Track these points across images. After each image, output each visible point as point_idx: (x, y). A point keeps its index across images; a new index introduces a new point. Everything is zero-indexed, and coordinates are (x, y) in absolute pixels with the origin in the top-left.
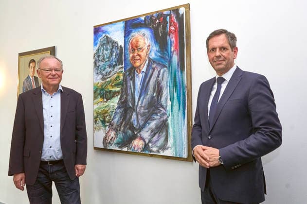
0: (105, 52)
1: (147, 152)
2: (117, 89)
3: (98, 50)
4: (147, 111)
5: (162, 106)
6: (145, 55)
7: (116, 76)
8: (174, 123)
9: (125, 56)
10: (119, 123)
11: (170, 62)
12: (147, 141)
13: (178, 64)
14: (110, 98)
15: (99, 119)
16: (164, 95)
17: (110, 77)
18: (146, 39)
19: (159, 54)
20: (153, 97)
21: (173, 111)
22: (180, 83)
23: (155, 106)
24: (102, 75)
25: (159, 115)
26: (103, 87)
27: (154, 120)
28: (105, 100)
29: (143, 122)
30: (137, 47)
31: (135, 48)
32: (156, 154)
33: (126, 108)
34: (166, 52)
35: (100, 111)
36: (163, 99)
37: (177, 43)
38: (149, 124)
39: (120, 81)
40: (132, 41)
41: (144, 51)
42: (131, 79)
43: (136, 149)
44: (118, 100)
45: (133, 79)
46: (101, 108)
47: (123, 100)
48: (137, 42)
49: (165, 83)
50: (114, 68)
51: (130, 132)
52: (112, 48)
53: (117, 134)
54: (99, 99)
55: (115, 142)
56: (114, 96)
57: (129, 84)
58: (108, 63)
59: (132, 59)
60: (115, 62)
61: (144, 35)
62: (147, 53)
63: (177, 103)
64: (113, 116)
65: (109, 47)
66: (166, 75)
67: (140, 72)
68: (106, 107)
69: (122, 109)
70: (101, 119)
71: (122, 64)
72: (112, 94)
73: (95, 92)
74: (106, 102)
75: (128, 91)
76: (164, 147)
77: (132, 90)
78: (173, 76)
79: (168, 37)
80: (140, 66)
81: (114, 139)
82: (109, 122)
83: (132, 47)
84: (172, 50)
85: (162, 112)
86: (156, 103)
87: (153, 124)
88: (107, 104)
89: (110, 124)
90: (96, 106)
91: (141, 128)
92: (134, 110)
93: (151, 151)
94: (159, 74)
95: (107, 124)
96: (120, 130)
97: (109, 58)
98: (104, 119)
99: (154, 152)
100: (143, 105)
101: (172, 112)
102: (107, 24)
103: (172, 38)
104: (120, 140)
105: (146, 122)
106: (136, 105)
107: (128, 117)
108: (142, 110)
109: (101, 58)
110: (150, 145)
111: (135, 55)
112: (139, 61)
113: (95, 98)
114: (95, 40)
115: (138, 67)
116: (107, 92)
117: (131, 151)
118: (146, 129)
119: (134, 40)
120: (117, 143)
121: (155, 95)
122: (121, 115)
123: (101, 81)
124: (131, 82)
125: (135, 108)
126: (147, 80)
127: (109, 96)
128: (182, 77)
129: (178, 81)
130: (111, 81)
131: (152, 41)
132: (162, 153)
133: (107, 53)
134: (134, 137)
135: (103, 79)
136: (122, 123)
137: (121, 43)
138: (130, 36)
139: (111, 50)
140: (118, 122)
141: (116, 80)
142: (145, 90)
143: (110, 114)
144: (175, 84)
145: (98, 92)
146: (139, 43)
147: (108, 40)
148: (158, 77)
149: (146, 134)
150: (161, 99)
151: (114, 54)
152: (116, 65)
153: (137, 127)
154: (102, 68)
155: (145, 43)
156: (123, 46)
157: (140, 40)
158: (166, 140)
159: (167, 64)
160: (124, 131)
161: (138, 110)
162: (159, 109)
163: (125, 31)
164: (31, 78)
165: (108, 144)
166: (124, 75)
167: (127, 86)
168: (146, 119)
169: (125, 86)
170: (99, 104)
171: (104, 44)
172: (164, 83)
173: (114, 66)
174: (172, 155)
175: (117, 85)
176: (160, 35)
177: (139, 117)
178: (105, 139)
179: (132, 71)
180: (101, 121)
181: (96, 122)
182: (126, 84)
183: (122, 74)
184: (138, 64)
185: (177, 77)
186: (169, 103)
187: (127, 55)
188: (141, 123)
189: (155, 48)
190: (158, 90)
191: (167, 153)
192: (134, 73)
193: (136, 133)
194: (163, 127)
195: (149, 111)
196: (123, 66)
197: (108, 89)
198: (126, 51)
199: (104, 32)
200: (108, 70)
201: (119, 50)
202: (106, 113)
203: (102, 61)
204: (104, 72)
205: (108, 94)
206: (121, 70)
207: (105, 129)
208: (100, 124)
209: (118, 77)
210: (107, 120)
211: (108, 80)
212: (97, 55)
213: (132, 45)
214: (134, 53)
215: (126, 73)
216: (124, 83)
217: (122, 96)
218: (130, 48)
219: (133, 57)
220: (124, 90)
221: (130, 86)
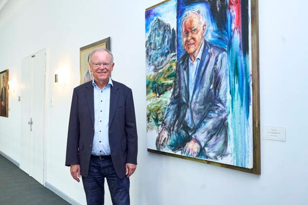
1: (203, 158)
2: (170, 82)
3: (150, 37)
4: (202, 107)
5: (220, 101)
6: (201, 37)
7: (168, 65)
8: (234, 123)
9: (178, 41)
10: (172, 122)
11: (230, 45)
12: (203, 144)
13: (240, 46)
14: (163, 93)
15: (152, 117)
16: (222, 87)
17: (162, 68)
18: (201, 17)
19: (217, 35)
20: (209, 90)
21: (234, 107)
22: (242, 71)
23: (212, 101)
24: (154, 65)
25: (216, 112)
26: (156, 80)
27: (211, 118)
28: (158, 95)
29: (198, 121)
30: (191, 28)
31: (189, 30)
32: (213, 161)
33: (179, 103)
34: (225, 31)
35: (152, 107)
36: (221, 93)
37: (239, 18)
38: (205, 123)
39: (173, 71)
40: (186, 21)
41: (199, 33)
42: (185, 69)
43: (190, 153)
44: (171, 94)
45: (187, 69)
46: (153, 104)
47: (176, 95)
48: (191, 22)
49: (224, 71)
50: (166, 57)
51: (184, 132)
52: (164, 33)
53: (170, 135)
54: (152, 94)
55: (168, 144)
56: (166, 91)
58: (160, 51)
59: (186, 44)
60: (167, 49)
61: (199, 12)
62: (202, 35)
63: (239, 97)
64: (166, 113)
65: (161, 32)
66: (225, 61)
67: (195, 60)
68: (158, 102)
69: (175, 106)
70: (154, 117)
71: (175, 52)
72: (164, 87)
73: (147, 86)
74: (159, 97)
75: (182, 83)
76: (222, 153)
77: (186, 82)
78: (234, 62)
79: (228, 11)
80: (194, 52)
81: (168, 140)
82: (162, 120)
83: (186, 30)
84: (233, 27)
85: (220, 109)
86: (213, 97)
87: (209, 124)
88: (159, 99)
89: (163, 123)
90: (149, 102)
91: (196, 129)
92: (188, 106)
93: (207, 157)
94: (216, 60)
95: (160, 123)
96: (173, 130)
97: (161, 45)
98: (157, 117)
99: (211, 158)
100: (198, 100)
101: (232, 108)
102: (159, 5)
103: (233, 11)
104: (174, 142)
105: (202, 121)
106: (190, 100)
107: (182, 114)
108: (197, 107)
109: (153, 46)
110: (206, 149)
111: (189, 38)
112: (193, 45)
113: (148, 92)
114: (147, 25)
115: (192, 54)
116: (159, 85)
117: (185, 155)
118: (201, 130)
119: (188, 20)
120: (170, 145)
121: (212, 87)
122: (175, 112)
123: (153, 73)
124: (185, 72)
125: (189, 104)
126: (203, 68)
127: (162, 90)
128: (245, 63)
129: (240, 68)
130: (163, 73)
131: (208, 19)
132: (220, 161)
133: (158, 39)
134: (188, 139)
135: (156, 70)
136: (175, 123)
137: (173, 26)
138: (183, 16)
139: (163, 35)
140: (171, 120)
141: (168, 70)
142: (201, 80)
143: (163, 111)
144: (236, 72)
145: (151, 86)
146: (193, 23)
147: (160, 24)
148: (216, 64)
149: (201, 135)
150: (219, 92)
151: (166, 40)
152: (168, 53)
153: (192, 127)
154: (154, 58)
155: (200, 23)
156: (175, 29)
157: (194, 20)
158: (226, 143)
159: (226, 46)
160: (178, 132)
161: (192, 106)
162: (217, 106)
163: (178, 10)
164: (90, 73)
165: (161, 146)
166: (177, 64)
167: (180, 77)
168: (202, 118)
169: (178, 77)
170: (152, 100)
171: (156, 29)
172: (222, 73)
173: (166, 55)
174: (232, 164)
175: (169, 77)
176: (218, 9)
177: (194, 115)
178: (158, 140)
179: (186, 58)
180: (154, 119)
181: (148, 119)
182: (180, 75)
183: (174, 64)
184: (192, 49)
185: (239, 63)
186: (229, 97)
187: (180, 40)
188: (197, 122)
189: (212, 27)
190: (215, 81)
191: (227, 160)
192: (188, 61)
193: (190, 134)
194: (221, 128)
195: (205, 108)
196: (176, 53)
197: (161, 82)
198: (179, 35)
199: (155, 15)
200: (160, 59)
201: (171, 34)
202: (159, 109)
203: (154, 49)
204: (156, 63)
205: (160, 87)
206: (173, 59)
207: (158, 128)
208: (153, 122)
209: (171, 67)
210: (159, 118)
211: (160, 71)
212: (149, 43)
213: (185, 27)
214: (187, 36)
215: (180, 61)
216: (177, 74)
217: (175, 90)
218: (184, 30)
219: (187, 41)
220: (177, 82)
221: (184, 78)
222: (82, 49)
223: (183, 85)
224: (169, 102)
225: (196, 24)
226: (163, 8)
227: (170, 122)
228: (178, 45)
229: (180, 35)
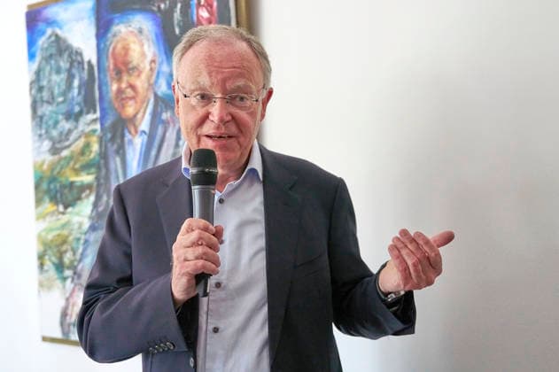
0: (55, 78)
2: (87, 178)
3: (38, 73)
6: (146, 85)
7: (82, 142)
9: (100, 88)
14: (72, 204)
15: (50, 260)
17: (69, 146)
18: (146, 44)
24: (51, 139)
26: (55, 173)
28: (61, 208)
30: (126, 64)
31: (123, 68)
35: (50, 237)
39: (92, 156)
40: (115, 47)
41: (143, 76)
42: (117, 152)
44: (91, 208)
45: (121, 151)
46: (52, 230)
47: (100, 209)
48: (126, 50)
50: (77, 121)
52: (70, 67)
54: (48, 206)
56: (79, 198)
57: (112, 166)
58: (63, 108)
59: (117, 98)
60: (79, 104)
61: (140, 31)
62: (149, 81)
64: (80, 250)
65: (64, 64)
67: (136, 132)
68: (63, 227)
69: (101, 232)
70: (54, 259)
71: (95, 112)
72: (75, 191)
73: (37, 187)
74: (63, 213)
75: (113, 183)
77: (121, 179)
80: (135, 116)
82: (73, 267)
83: (115, 65)
88: (64, 219)
89: (75, 273)
90: (42, 225)
94: (178, 138)
97: (64, 94)
98: (61, 259)
109: (45, 94)
112: (133, 101)
113: (39, 202)
114: (31, 43)
115: (130, 119)
116: (64, 186)
119: (119, 46)
123: (49, 158)
124: (118, 160)
126: (154, 153)
127: (70, 198)
130: (71, 158)
131: (159, 49)
133: (58, 80)
135: (55, 151)
138: (109, 35)
139: (69, 71)
141: (82, 153)
143: (74, 245)
145: (44, 186)
146: (131, 53)
147: (61, 47)
148: (177, 145)
151: (76, 83)
152: (80, 113)
154: (50, 123)
155: (143, 55)
156: (94, 61)
157: (132, 46)
163: (98, 20)
165: (71, 328)
166: (101, 140)
167: (108, 170)
169: (103, 171)
170: (48, 219)
171: (51, 55)
173: (77, 117)
175: (86, 167)
176: (178, 30)
178: (64, 314)
180: (54, 264)
181: (42, 265)
182: (107, 165)
183: (95, 139)
184: (130, 110)
187: (104, 87)
189: (166, 67)
192: (123, 136)
196: (98, 115)
197: (67, 179)
198: (102, 76)
199: (49, 23)
200: (65, 125)
201: (86, 71)
202: (64, 242)
203: (48, 102)
204: (55, 133)
205: (66, 191)
206: (92, 127)
207: (64, 286)
208: (52, 272)
209: (88, 145)
210: (66, 261)
211: (65, 153)
212: (37, 87)
213: (115, 59)
214: (120, 80)
215: (106, 135)
216: (102, 162)
217: (98, 197)
218: (112, 66)
219: (120, 91)
220: (102, 181)
221: (117, 171)
224: (86, 224)
225: (134, 56)
228: (101, 98)
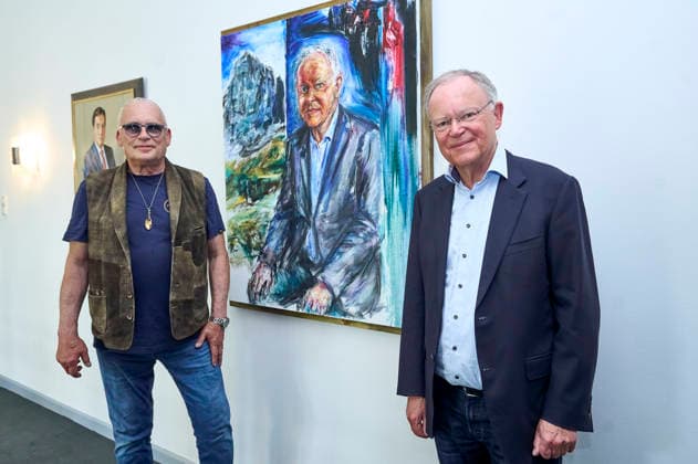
0: (246, 92)
1: (338, 316)
2: (274, 176)
3: (231, 88)
4: (336, 226)
5: (368, 216)
6: (332, 99)
7: (270, 146)
8: (393, 255)
9: (288, 101)
10: (278, 252)
11: (385, 117)
12: (337, 292)
13: (402, 122)
14: (260, 197)
15: (239, 242)
16: (371, 192)
17: (258, 150)
18: (333, 63)
19: (361, 98)
20: (348, 196)
21: (392, 227)
22: (406, 165)
23: (353, 215)
24: (241, 143)
25: (361, 235)
26: (245, 171)
27: (351, 246)
28: (250, 201)
29: (328, 251)
30: (313, 80)
31: (311, 84)
33: (293, 218)
34: (376, 93)
35: (239, 224)
36: (370, 201)
37: (400, 72)
38: (341, 254)
39: (279, 157)
41: (330, 91)
42: (302, 155)
43: (314, 308)
44: (276, 201)
45: (306, 154)
46: (241, 218)
47: (286, 202)
48: (314, 68)
49: (375, 163)
50: (266, 129)
51: (302, 270)
52: (261, 83)
53: (276, 275)
54: (238, 199)
55: (272, 291)
56: (266, 193)
57: (297, 167)
58: (253, 118)
59: (304, 109)
60: (268, 114)
61: (328, 52)
62: (335, 95)
63: (400, 209)
64: (266, 235)
65: (255, 81)
66: (376, 146)
67: (321, 139)
68: (251, 215)
69: (285, 221)
70: (242, 241)
71: (283, 121)
72: (262, 187)
73: (228, 183)
74: (251, 205)
75: (297, 180)
76: (371, 306)
77: (305, 178)
78: (391, 149)
79: (381, 57)
80: (320, 125)
81: (271, 284)
83: (303, 82)
84: (390, 88)
85: (368, 229)
86: (355, 210)
87: (349, 256)
88: (253, 209)
89: (261, 253)
90: (232, 214)
91: (324, 264)
92: (309, 224)
93: (345, 314)
94: (361, 144)
95: (254, 253)
96: (281, 267)
97: (255, 106)
98: (249, 241)
99: (351, 315)
100: (329, 212)
101: (389, 229)
102: (249, 26)
103: (390, 58)
104: (282, 289)
105: (335, 250)
106: (313, 212)
107: (297, 238)
108: (327, 225)
109: (237, 106)
110: (344, 299)
111: (310, 99)
112: (319, 112)
113: (229, 195)
114: (225, 64)
115: (316, 127)
116: (253, 183)
117: (305, 311)
118: (334, 266)
119: (308, 65)
120: (276, 294)
121: (353, 190)
122: (284, 233)
123: (240, 159)
124: (303, 161)
125: (311, 220)
126: (337, 156)
127: (258, 192)
128: (411, 152)
129: (402, 160)
130: (260, 159)
131: (345, 67)
133: (250, 94)
134: (310, 283)
135: (244, 153)
136: (284, 253)
137: (279, 71)
138: (298, 56)
139: (259, 87)
140: (276, 248)
141: (270, 155)
142: (333, 178)
143: (261, 231)
144: (395, 167)
145: (235, 182)
146: (319, 71)
147: (252, 65)
148: (360, 150)
149: (334, 276)
150: (365, 200)
151: (266, 97)
152: (269, 122)
153: (316, 262)
154: (241, 130)
155: (331, 72)
156: (283, 79)
157: (320, 65)
158: (377, 289)
159: (378, 120)
160: (290, 270)
161: (318, 223)
162: (362, 224)
163: (288, 42)
164: (99, 150)
165: (258, 296)
166: (288, 144)
167: (293, 169)
168: (334, 245)
169: (289, 170)
170: (237, 209)
171: (243, 73)
172: (371, 165)
173: (266, 125)
174: (388, 324)
175: (273, 167)
176: (364, 51)
177: (321, 239)
178: (251, 285)
179: (303, 135)
180: (242, 245)
181: (231, 246)
182: (292, 166)
183: (282, 144)
184: (316, 120)
185: (401, 151)
187: (292, 100)
188: (325, 252)
189: (353, 83)
190: (359, 180)
191: (380, 318)
192: (308, 141)
193: (314, 273)
194: (370, 262)
195: (340, 228)
196: (286, 123)
197: (255, 176)
198: (290, 91)
199: (243, 46)
200: (255, 132)
201: (275, 87)
202: (252, 228)
203: (239, 112)
204: (245, 139)
205: (255, 186)
206: (280, 134)
207: (251, 264)
208: (241, 252)
209: (275, 149)
210: (253, 243)
211: (254, 155)
212: (230, 98)
213: (303, 76)
214: (307, 94)
215: (292, 140)
216: (288, 163)
217: (284, 193)
218: (300, 82)
219: (306, 104)
220: (287, 179)
221: (301, 171)
222: (76, 97)
223: (299, 183)
224: (272, 214)
225: (322, 74)
226: (258, 34)
227: (274, 252)
228: (289, 110)
229: (293, 91)
